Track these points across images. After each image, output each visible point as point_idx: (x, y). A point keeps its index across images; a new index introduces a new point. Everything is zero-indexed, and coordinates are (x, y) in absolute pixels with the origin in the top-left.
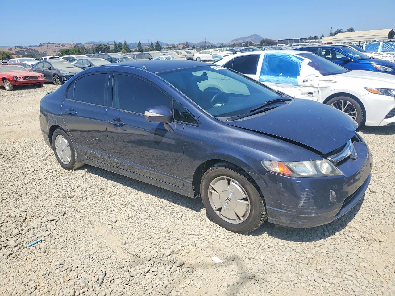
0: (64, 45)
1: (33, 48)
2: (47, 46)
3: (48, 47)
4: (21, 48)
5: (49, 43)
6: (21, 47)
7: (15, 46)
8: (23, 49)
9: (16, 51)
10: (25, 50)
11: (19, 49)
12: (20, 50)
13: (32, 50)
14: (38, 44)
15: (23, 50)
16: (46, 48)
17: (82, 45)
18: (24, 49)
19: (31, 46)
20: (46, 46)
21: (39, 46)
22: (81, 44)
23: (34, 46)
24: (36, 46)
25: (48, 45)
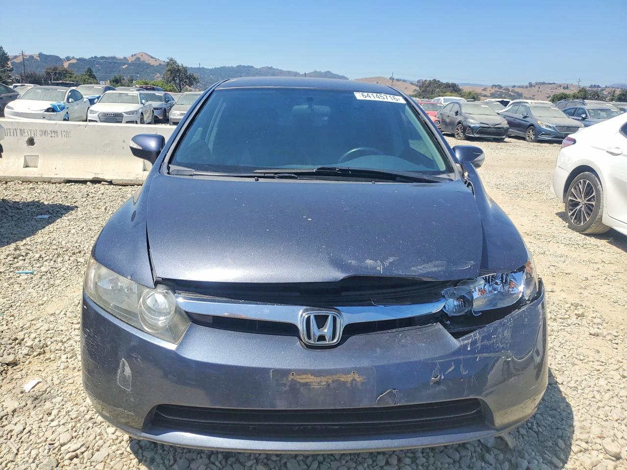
0: (567, 88)
1: (516, 90)
2: (539, 88)
3: (540, 90)
4: (500, 89)
5: (544, 83)
6: (500, 87)
7: (493, 86)
8: (501, 90)
9: (491, 92)
10: (504, 91)
11: (497, 89)
12: (498, 91)
13: (515, 92)
14: (527, 84)
15: (502, 92)
16: (536, 90)
17: (600, 89)
18: (504, 89)
19: (514, 86)
20: (537, 88)
21: (527, 87)
22: (598, 86)
23: (519, 87)
24: (522, 87)
25: (541, 87)
